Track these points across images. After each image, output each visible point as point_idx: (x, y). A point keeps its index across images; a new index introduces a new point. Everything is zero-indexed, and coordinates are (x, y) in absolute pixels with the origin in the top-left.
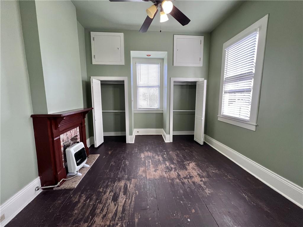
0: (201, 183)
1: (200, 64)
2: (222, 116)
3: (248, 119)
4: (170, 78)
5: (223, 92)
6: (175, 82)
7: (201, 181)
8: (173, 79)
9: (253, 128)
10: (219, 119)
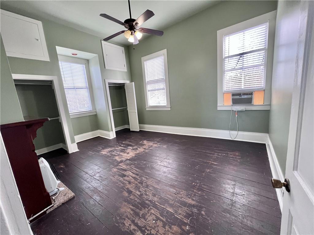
0: (159, 145)
1: (125, 69)
2: (149, 107)
3: (166, 104)
4: (105, 80)
5: (147, 91)
6: (109, 84)
7: (158, 145)
8: (107, 81)
9: (169, 109)
10: (147, 109)
